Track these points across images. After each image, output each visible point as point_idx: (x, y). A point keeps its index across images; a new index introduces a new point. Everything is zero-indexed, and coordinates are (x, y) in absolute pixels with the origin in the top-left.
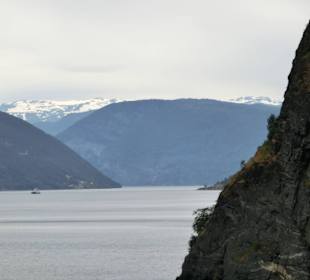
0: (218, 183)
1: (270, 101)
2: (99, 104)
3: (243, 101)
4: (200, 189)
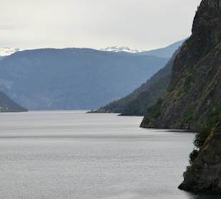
0: (101, 108)
1: (129, 50)
2: (7, 52)
3: (110, 50)
4: (89, 112)
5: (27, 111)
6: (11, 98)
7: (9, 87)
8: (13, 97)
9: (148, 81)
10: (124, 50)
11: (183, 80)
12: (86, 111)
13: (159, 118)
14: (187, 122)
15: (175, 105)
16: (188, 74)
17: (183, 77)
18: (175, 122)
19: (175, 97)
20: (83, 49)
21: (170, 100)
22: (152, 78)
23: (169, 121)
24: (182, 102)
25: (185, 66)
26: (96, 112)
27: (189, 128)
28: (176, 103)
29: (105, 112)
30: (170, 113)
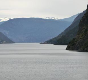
0: (45, 42)
3: (47, 18)
4: (40, 44)
6: (9, 38)
8: (9, 37)
11: (84, 30)
12: (40, 43)
13: (74, 46)
14: (86, 48)
15: (80, 41)
16: (85, 28)
17: (83, 29)
18: (81, 48)
19: (80, 37)
20: (37, 18)
21: (78, 39)
23: (78, 47)
24: (84, 39)
25: (84, 25)
27: (87, 50)
28: (81, 40)
30: (78, 44)
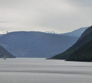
0: (52, 57)
4: (46, 59)
5: (16, 58)
7: (6, 47)
9: (72, 46)
10: (52, 33)
20: (37, 32)
22: (74, 44)
26: (50, 59)
29: (54, 59)
